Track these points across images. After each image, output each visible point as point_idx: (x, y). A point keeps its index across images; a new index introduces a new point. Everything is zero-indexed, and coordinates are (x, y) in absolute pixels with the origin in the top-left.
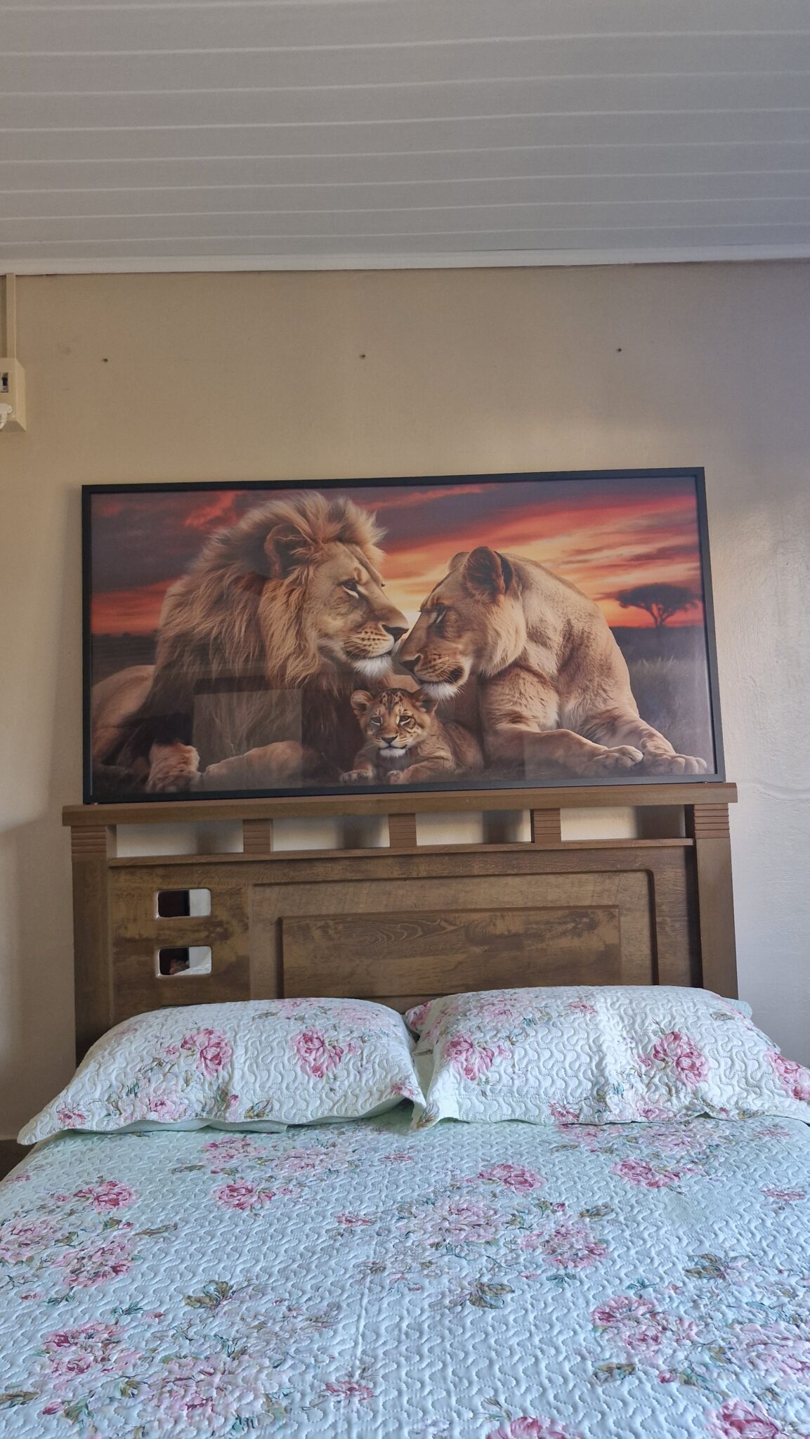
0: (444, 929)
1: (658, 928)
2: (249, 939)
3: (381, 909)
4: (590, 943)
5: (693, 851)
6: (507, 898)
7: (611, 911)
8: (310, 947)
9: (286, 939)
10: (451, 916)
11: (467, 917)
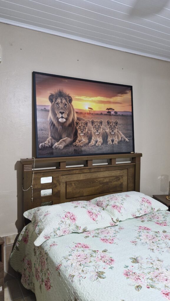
1: (128, 179)
2: (60, 187)
3: (85, 179)
4: (119, 183)
5: (135, 165)
6: (106, 175)
7: (122, 176)
8: (72, 187)
9: (67, 186)
10: (97, 179)
11: (99, 179)
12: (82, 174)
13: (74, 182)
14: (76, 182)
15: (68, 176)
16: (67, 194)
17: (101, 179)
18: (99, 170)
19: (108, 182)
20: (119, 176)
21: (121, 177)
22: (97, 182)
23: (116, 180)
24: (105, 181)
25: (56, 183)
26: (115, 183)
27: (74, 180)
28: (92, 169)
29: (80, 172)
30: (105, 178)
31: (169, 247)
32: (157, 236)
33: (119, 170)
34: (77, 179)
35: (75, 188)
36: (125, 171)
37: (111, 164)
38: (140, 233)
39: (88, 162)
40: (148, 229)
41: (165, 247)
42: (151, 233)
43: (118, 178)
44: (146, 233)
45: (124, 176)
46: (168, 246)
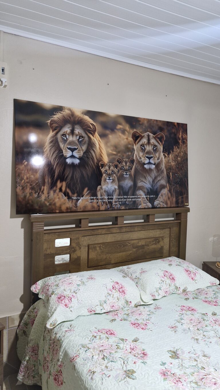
0: (128, 245)
1: (171, 241)
2: (81, 251)
3: (113, 241)
4: (158, 246)
5: (180, 223)
6: (141, 236)
7: (163, 238)
8: (96, 252)
9: (90, 251)
10: (129, 242)
11: (133, 242)
12: (110, 235)
13: (99, 246)
14: (102, 245)
15: (91, 237)
16: (90, 261)
17: (135, 241)
18: (132, 230)
19: (143, 245)
20: (158, 237)
21: (161, 239)
22: (130, 245)
23: (154, 242)
24: (140, 244)
25: (75, 247)
26: (154, 246)
27: (99, 242)
28: (123, 228)
29: (107, 232)
30: (140, 240)
31: (219, 336)
32: (204, 320)
33: (159, 229)
34: (103, 242)
35: (100, 253)
36: (167, 231)
37: (149, 222)
38: (182, 316)
39: (119, 218)
40: (192, 310)
41: (214, 337)
42: (197, 316)
43: (158, 239)
44: (191, 316)
45: (165, 237)
46: (217, 335)
